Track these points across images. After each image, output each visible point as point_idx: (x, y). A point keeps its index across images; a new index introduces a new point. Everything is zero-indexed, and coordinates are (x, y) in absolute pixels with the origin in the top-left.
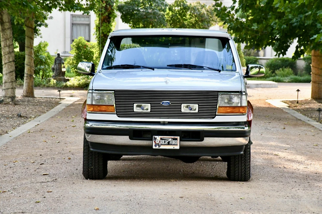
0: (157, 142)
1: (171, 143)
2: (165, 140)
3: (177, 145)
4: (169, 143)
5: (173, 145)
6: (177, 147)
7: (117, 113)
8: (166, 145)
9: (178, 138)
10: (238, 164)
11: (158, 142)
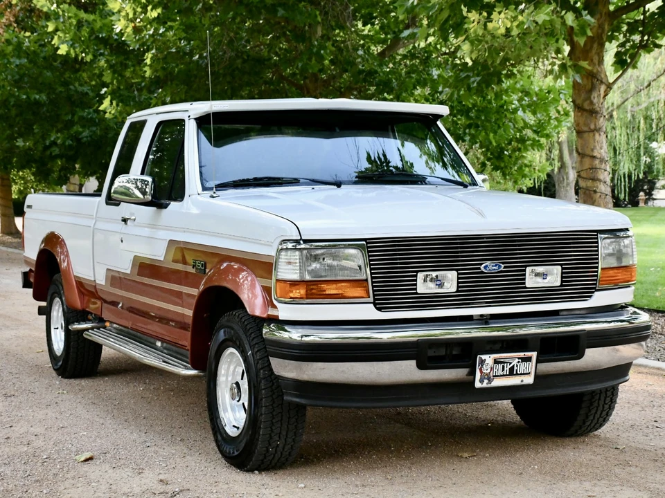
0: (485, 371)
1: (517, 370)
2: (504, 363)
3: (529, 373)
4: (512, 369)
5: (521, 374)
6: (529, 380)
7: (375, 300)
8: (506, 375)
9: (534, 355)
10: (599, 399)
11: (489, 371)
